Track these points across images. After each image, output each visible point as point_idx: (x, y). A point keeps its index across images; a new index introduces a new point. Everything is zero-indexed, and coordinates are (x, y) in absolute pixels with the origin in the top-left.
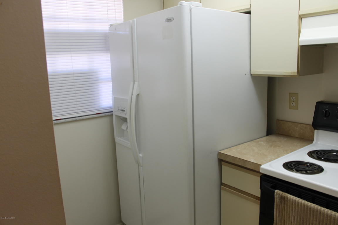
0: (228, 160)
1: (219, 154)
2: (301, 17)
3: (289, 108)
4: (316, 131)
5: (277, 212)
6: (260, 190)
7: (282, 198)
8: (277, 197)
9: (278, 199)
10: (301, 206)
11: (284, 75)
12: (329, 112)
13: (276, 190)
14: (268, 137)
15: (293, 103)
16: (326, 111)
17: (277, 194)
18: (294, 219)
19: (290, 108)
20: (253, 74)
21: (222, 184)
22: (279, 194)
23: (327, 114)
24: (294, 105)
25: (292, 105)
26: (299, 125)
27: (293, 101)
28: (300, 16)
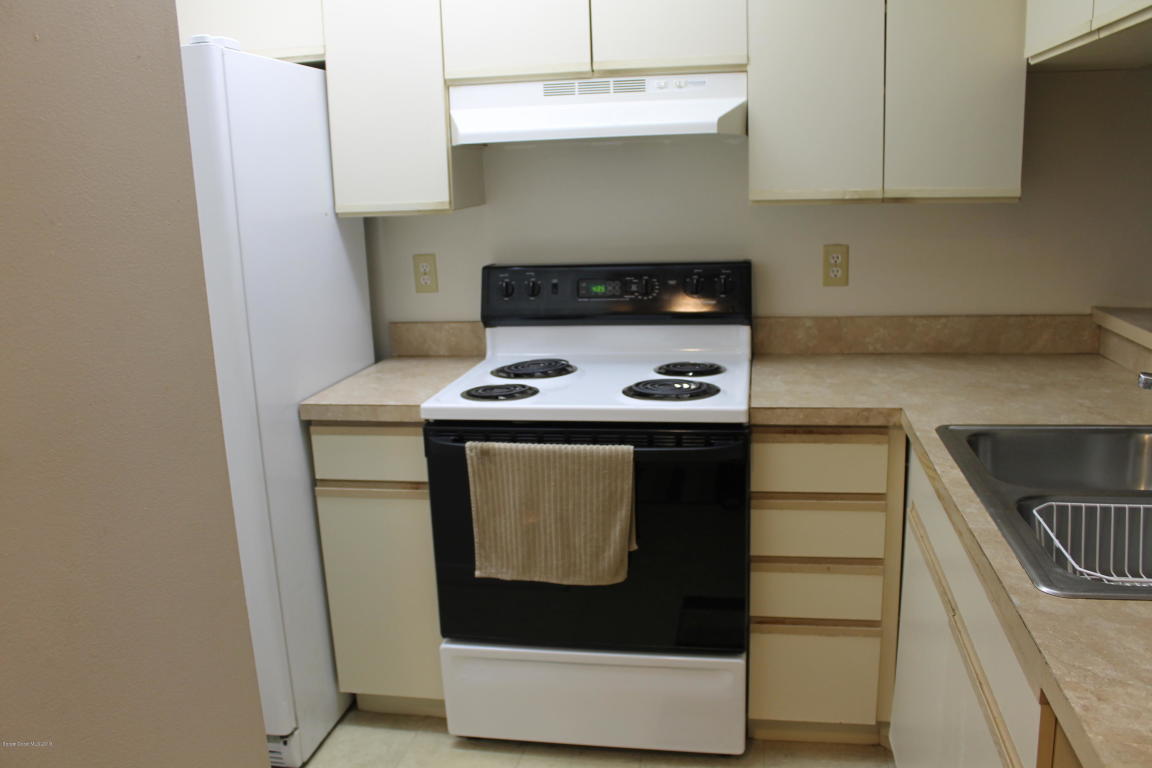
0: (329, 417)
1: (302, 409)
2: (449, 84)
3: (417, 292)
4: (489, 331)
5: (475, 487)
6: (424, 461)
7: (485, 453)
8: (473, 454)
9: (475, 459)
10: (524, 457)
11: (419, 211)
12: (512, 286)
13: (465, 442)
14: (380, 365)
15: (426, 277)
16: (507, 283)
17: (471, 450)
18: (514, 488)
19: (419, 290)
20: (342, 214)
21: (314, 482)
22: (476, 448)
23: (508, 291)
24: (429, 282)
25: (423, 283)
26: (447, 327)
27: (425, 274)
28: (445, 81)
